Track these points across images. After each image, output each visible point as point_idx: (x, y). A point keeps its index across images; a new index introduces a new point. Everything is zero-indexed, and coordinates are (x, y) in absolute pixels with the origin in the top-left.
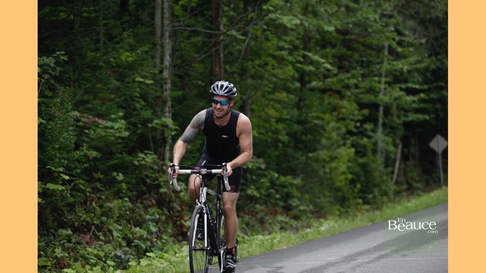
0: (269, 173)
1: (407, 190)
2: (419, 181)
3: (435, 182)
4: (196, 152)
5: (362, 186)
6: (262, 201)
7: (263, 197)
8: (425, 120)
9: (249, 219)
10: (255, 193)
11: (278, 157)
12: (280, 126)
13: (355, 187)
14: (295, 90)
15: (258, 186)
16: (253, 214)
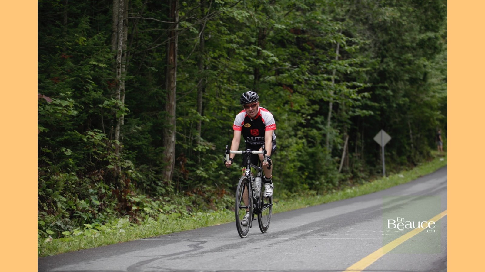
0: (219, 157)
1: (351, 178)
2: (363, 171)
3: (378, 173)
4: (147, 133)
5: (310, 173)
6: (211, 182)
7: (212, 178)
8: (370, 116)
9: (196, 197)
10: (204, 174)
13: (303, 174)
14: (250, 82)
15: (207, 167)
16: (201, 193)
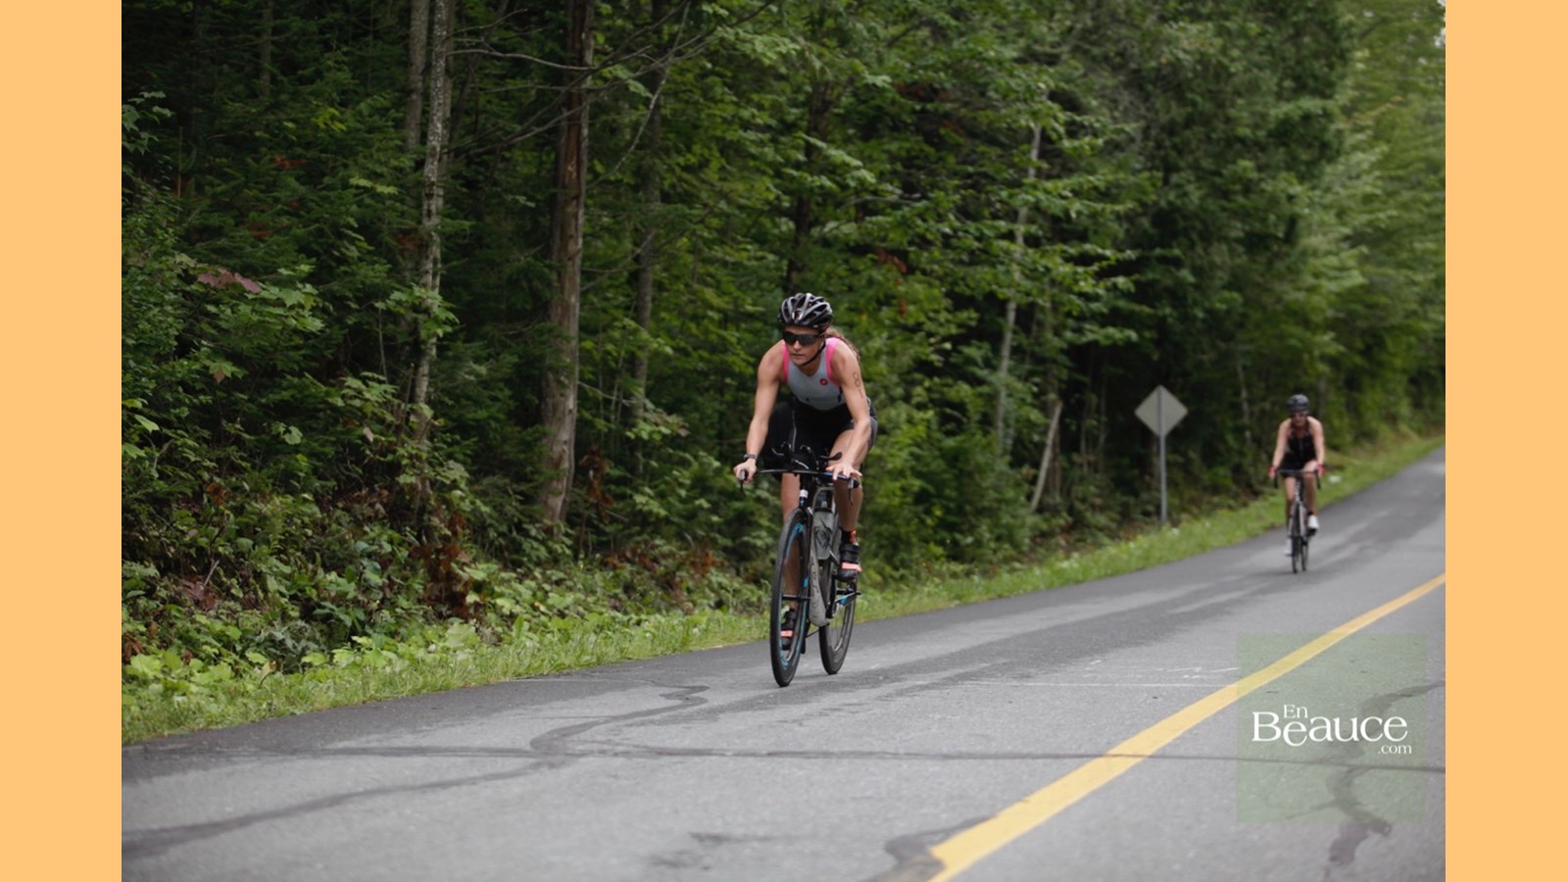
0: (696, 457)
2: (1102, 509)
3: (1147, 514)
4: (501, 385)
5: (947, 510)
6: (673, 530)
7: (675, 519)
8: (1129, 343)
9: (631, 573)
10: (656, 508)
11: (722, 415)
12: (732, 335)
13: (928, 512)
14: (782, 239)
15: (663, 487)
16: (645, 561)
